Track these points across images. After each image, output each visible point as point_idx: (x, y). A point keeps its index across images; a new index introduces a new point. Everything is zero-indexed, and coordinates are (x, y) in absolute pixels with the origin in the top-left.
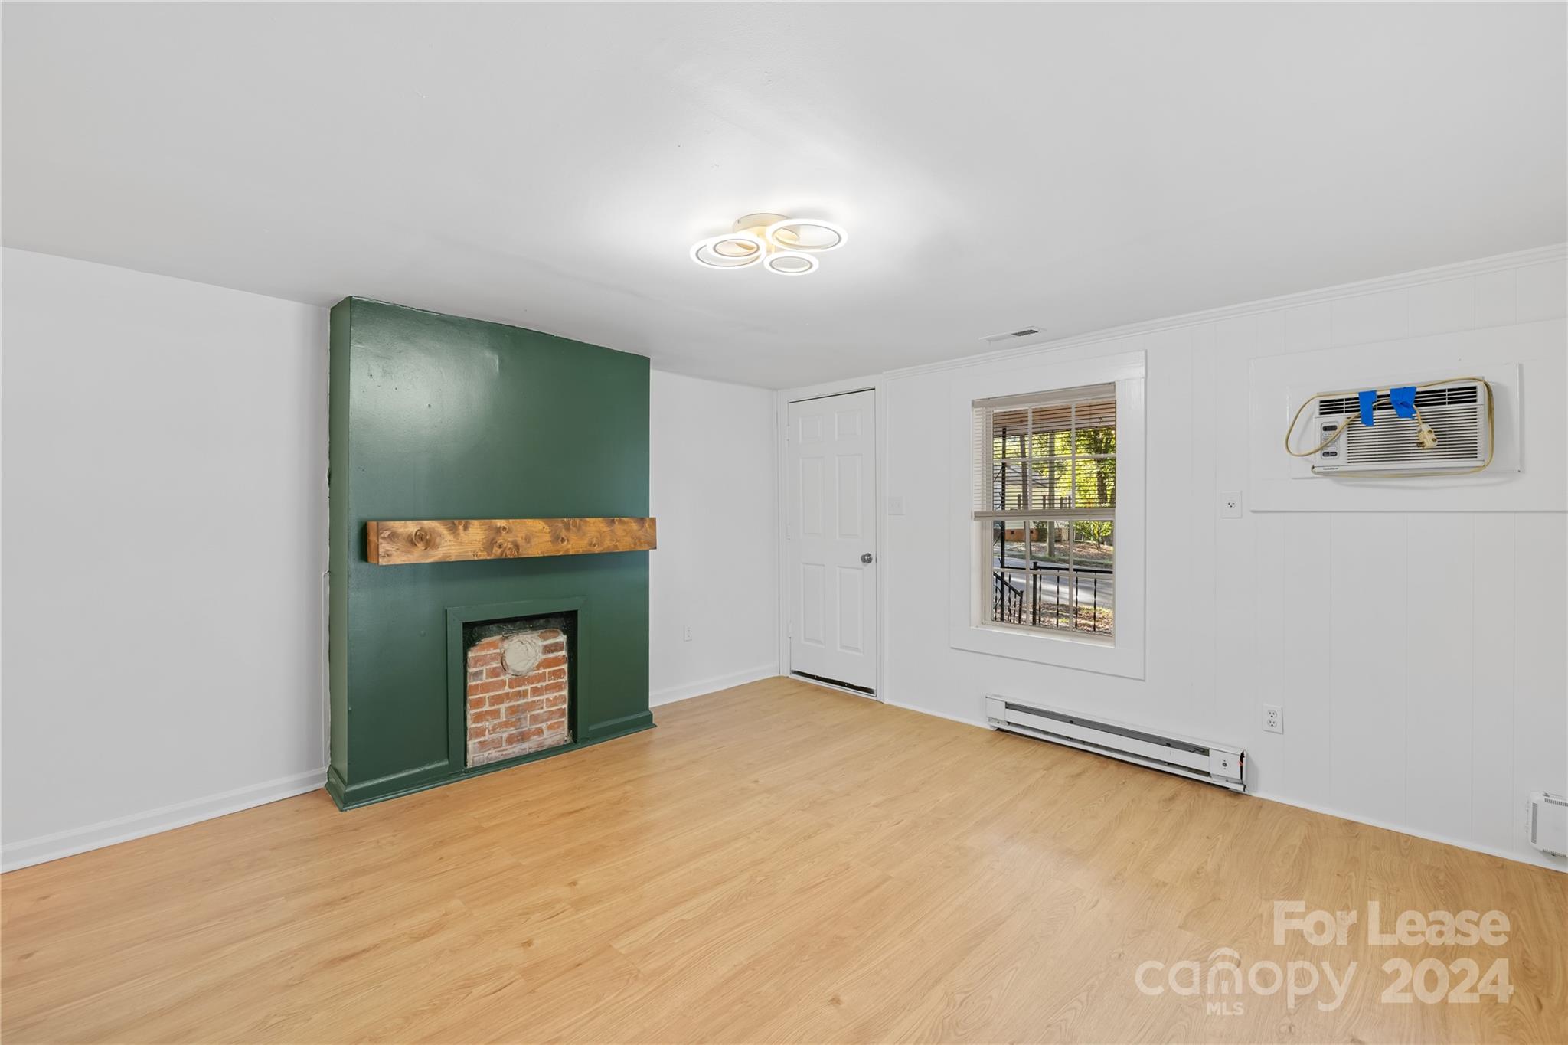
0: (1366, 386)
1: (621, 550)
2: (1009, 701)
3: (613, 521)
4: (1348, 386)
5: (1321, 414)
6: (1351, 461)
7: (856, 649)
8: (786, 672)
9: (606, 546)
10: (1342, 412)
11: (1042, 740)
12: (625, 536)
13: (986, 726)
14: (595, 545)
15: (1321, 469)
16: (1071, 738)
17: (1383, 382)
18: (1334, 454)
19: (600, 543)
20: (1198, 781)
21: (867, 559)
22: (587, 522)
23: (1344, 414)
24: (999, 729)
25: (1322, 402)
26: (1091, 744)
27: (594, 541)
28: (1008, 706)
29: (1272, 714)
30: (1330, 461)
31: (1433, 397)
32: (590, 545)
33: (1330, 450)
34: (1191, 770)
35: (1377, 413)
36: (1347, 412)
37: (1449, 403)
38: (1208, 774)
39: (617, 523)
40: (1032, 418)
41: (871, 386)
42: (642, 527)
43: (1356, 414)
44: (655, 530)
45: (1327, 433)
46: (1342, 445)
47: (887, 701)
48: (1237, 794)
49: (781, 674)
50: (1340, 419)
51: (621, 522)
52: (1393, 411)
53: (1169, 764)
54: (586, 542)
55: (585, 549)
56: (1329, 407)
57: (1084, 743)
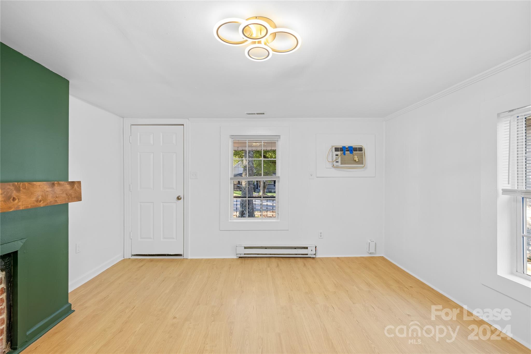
0: (344, 145)
1: (59, 204)
2: (245, 246)
3: (53, 184)
4: (340, 145)
5: (335, 151)
6: (342, 164)
7: (173, 238)
8: (128, 256)
9: (48, 201)
10: (339, 151)
11: (256, 257)
12: (62, 194)
13: (235, 257)
14: (40, 201)
15: (335, 166)
16: (266, 254)
17: (347, 145)
18: (338, 162)
19: (44, 198)
20: (305, 257)
21: (179, 198)
22: (34, 185)
23: (339, 152)
24: (240, 257)
25: (335, 148)
26: (273, 254)
27: (40, 198)
28: (245, 248)
29: (321, 233)
30: (337, 164)
31: (355, 149)
32: (37, 201)
33: (337, 161)
34: (302, 254)
35: (346, 152)
36: (340, 151)
37: (359, 151)
38: (307, 254)
39: (56, 185)
40: (247, 144)
41: (183, 124)
42: (73, 187)
43: (343, 152)
44: (80, 189)
45: (337, 156)
46: (339, 160)
47: (190, 258)
48: (313, 258)
49: (125, 258)
50: (339, 153)
51: (59, 184)
52: (349, 152)
53: (296, 254)
54: (34, 199)
55: (33, 205)
56: (337, 149)
57: (271, 254)
